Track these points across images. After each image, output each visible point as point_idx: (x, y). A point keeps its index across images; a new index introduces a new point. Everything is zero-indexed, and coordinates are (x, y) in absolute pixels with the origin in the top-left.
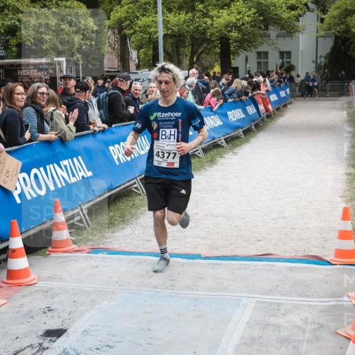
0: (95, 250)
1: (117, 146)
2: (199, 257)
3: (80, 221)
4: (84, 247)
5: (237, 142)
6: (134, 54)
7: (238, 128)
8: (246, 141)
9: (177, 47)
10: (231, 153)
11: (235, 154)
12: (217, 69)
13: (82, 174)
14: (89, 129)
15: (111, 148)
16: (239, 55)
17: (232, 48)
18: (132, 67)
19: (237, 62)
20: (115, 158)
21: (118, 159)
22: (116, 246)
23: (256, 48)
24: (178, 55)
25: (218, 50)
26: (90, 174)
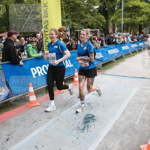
0: (103, 74)
1: (109, 50)
2: (127, 77)
3: (100, 67)
4: (100, 73)
5: (141, 51)
6: (117, 28)
7: (141, 47)
8: (143, 51)
9: (127, 27)
10: (139, 54)
11: (140, 54)
12: (138, 33)
13: (101, 56)
14: (103, 46)
15: (108, 51)
16: (144, 29)
17: (142, 27)
18: (116, 32)
19: (143, 31)
20: (109, 53)
21: (110, 54)
22: (107, 73)
23: (149, 27)
24: (128, 29)
25: (138, 28)
26: (103, 57)
